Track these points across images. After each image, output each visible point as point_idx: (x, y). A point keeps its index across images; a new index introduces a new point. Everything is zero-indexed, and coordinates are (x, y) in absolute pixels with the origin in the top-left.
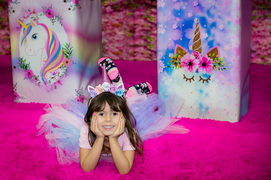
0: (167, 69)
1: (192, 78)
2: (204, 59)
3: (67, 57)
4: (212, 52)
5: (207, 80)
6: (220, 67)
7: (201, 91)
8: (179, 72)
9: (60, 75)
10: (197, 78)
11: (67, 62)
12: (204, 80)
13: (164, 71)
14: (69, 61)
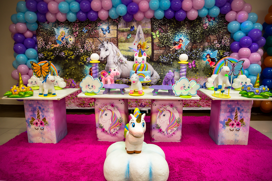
0: (224, 127)
1: (233, 130)
2: (238, 123)
3: (178, 123)
4: (241, 120)
5: (238, 131)
6: (244, 126)
7: (236, 135)
8: (228, 128)
9: (174, 130)
10: (235, 130)
11: (178, 125)
12: (237, 130)
13: (222, 128)
14: (179, 124)
